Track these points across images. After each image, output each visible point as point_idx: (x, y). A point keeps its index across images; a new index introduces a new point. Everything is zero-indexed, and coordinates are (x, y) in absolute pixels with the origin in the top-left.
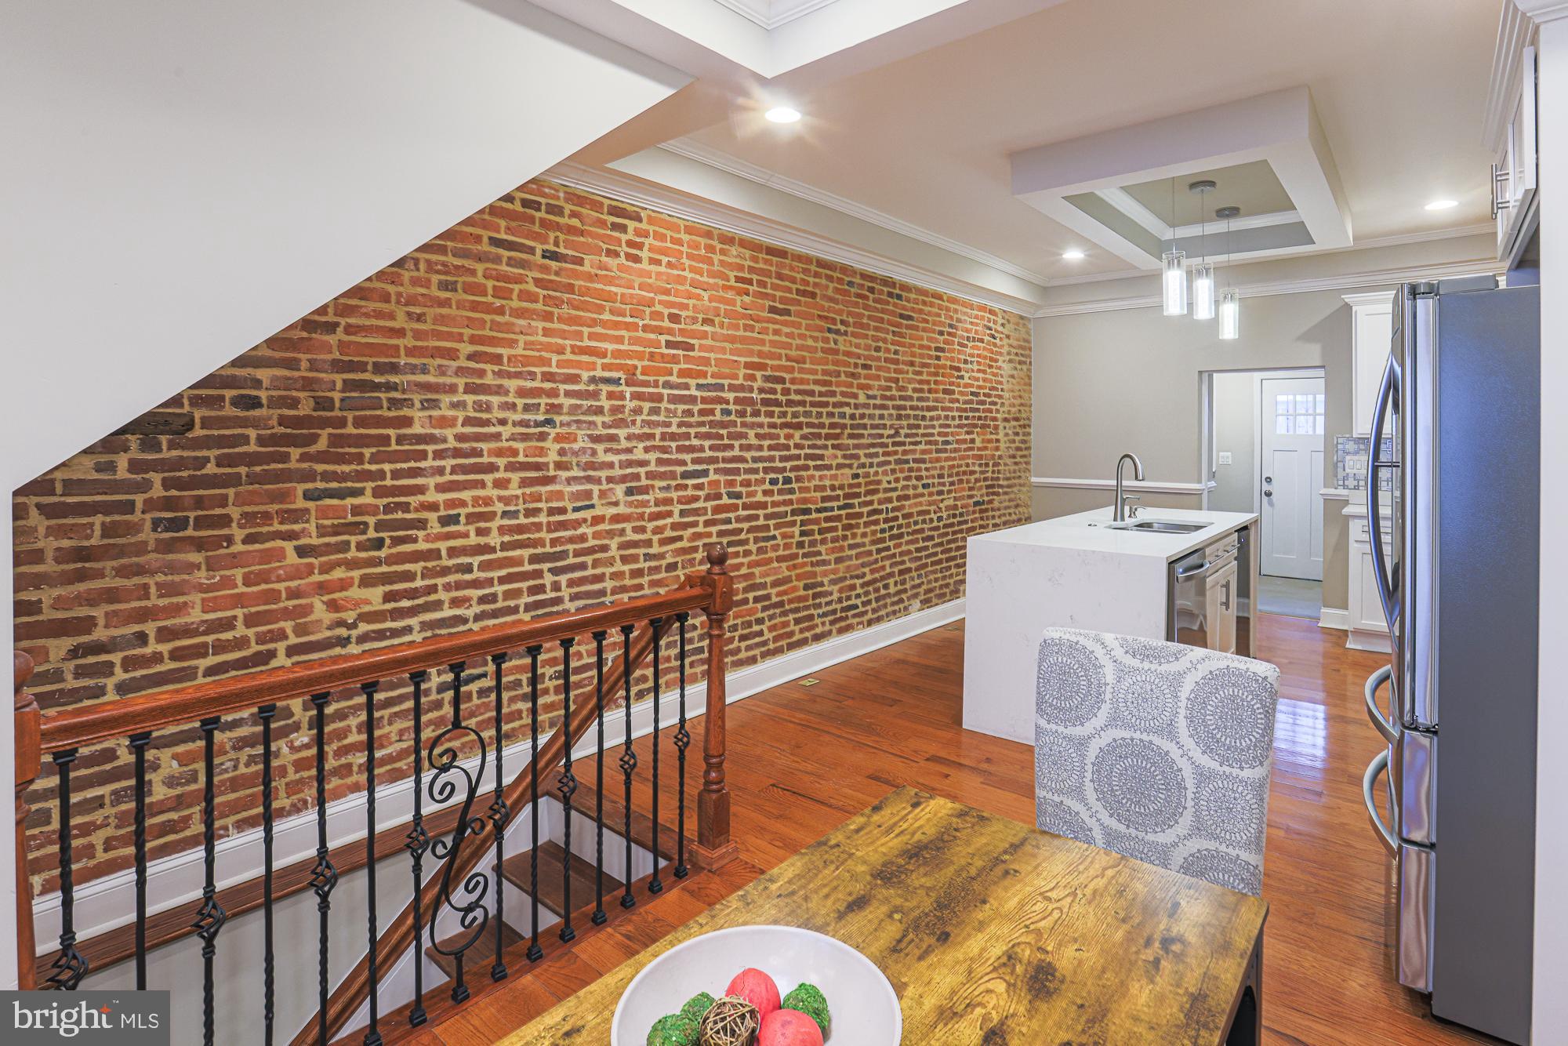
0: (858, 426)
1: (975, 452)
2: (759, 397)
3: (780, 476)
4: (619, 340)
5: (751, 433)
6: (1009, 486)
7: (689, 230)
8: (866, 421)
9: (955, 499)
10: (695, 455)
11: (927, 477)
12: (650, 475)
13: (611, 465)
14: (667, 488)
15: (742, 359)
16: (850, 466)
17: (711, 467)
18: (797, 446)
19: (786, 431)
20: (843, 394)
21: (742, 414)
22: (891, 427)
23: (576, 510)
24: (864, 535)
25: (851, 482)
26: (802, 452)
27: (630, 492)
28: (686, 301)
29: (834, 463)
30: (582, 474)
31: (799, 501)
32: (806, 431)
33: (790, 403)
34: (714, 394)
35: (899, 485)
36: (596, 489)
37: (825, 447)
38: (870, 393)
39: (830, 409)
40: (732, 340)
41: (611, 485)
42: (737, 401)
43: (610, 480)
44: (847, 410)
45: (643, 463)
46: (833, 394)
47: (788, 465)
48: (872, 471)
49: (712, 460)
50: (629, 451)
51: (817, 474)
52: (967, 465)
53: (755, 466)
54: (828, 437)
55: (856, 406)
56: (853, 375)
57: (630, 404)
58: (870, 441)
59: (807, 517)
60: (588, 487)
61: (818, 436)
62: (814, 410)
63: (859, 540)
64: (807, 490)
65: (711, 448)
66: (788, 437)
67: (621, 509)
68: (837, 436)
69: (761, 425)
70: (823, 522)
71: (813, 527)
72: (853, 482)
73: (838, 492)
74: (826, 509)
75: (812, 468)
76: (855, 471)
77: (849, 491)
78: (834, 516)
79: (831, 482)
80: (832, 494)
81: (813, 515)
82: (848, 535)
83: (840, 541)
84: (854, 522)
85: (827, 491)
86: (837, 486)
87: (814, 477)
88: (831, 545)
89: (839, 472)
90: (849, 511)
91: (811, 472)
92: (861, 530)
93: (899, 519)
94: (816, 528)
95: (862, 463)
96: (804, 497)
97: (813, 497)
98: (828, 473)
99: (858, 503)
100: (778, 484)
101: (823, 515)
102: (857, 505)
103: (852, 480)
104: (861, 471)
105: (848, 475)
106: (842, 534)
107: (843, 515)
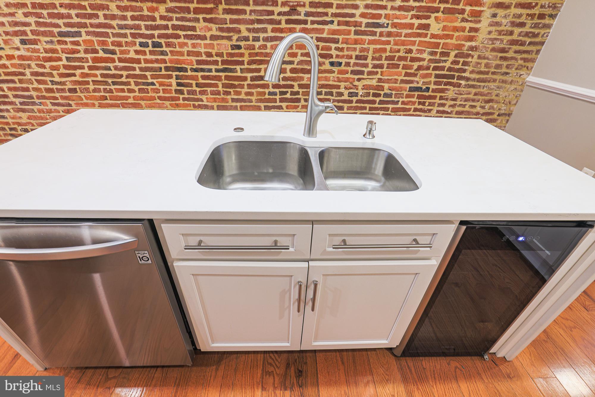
1: (427, 39)
3: (150, 41)
5: (113, 6)
6: (479, 80)
9: (380, 80)
11: (337, 56)
14: (51, 42)
16: (229, 38)
17: (83, 30)
18: (162, 18)
19: (149, 4)
22: (283, 4)
24: (251, 94)
25: (230, 51)
26: (169, 23)
29: (208, 35)
31: (171, 61)
32: (171, 6)
35: (296, 60)
37: (197, 20)
47: (156, 33)
48: (257, 44)
49: (82, 25)
51: (190, 42)
52: (410, 51)
53: (122, 31)
54: (196, 11)
58: (253, 17)
59: (182, 73)
61: (188, 10)
63: (243, 96)
64: (182, 54)
65: (78, 16)
66: (152, 10)
67: (23, 53)
68: (210, 11)
70: (200, 79)
71: (191, 81)
72: (233, 51)
73: (215, 58)
74: (202, 70)
75: (182, 37)
76: (234, 43)
77: (228, 59)
78: (213, 76)
79: (206, 50)
80: (209, 59)
81: (189, 73)
82: (230, 92)
83: (222, 95)
84: (236, 83)
85: (202, 56)
86: (214, 54)
87: (186, 44)
88: (212, 96)
89: (215, 42)
90: (230, 74)
91: (182, 40)
92: (246, 90)
93: (295, 87)
94: (194, 82)
95: (244, 36)
96: (178, 59)
97: (187, 60)
98: (202, 42)
99: (240, 69)
100: (148, 46)
101: (200, 74)
102: (239, 71)
103: (232, 50)
104: (242, 44)
105: (227, 46)
106: (223, 91)
107: (222, 76)
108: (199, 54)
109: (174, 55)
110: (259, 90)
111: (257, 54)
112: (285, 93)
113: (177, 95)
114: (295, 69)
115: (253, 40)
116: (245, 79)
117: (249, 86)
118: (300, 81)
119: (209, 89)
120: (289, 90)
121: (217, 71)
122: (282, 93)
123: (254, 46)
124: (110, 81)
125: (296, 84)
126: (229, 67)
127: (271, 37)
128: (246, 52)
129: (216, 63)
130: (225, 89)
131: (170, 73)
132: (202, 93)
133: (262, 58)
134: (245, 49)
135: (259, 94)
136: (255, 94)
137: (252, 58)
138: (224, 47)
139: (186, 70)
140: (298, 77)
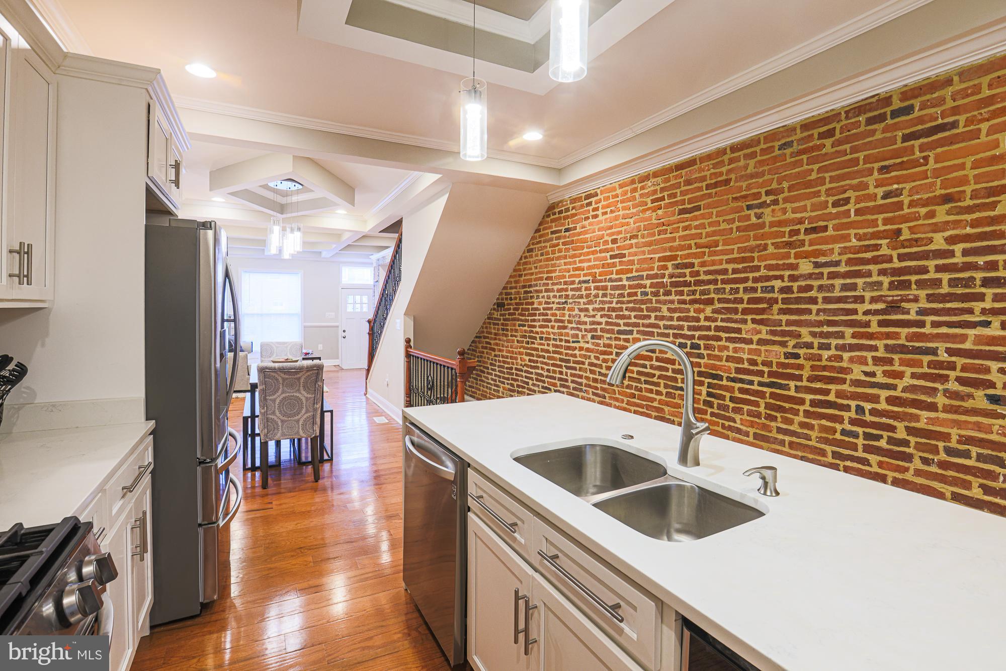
0: (798, 300)
2: (669, 280)
3: (689, 342)
4: (589, 260)
5: (664, 308)
7: (621, 186)
8: (813, 294)
10: (626, 321)
12: (602, 330)
13: (586, 323)
14: (610, 338)
15: (657, 256)
16: (783, 344)
17: (635, 329)
18: (707, 319)
19: (697, 306)
20: (769, 268)
21: (656, 294)
22: (873, 300)
23: (573, 342)
24: (810, 427)
25: (783, 360)
26: (713, 325)
27: (593, 337)
28: (620, 229)
29: (755, 338)
30: (575, 326)
31: (706, 366)
32: (718, 306)
33: (698, 283)
34: (637, 282)
35: (901, 384)
36: (580, 334)
37: (745, 322)
38: (822, 259)
39: (750, 284)
40: (650, 244)
41: (586, 333)
42: (652, 285)
43: (586, 330)
44: (778, 284)
45: (599, 323)
46: (757, 269)
47: (697, 334)
48: (826, 354)
49: (636, 325)
50: (594, 316)
51: (732, 346)
53: (666, 331)
54: (745, 311)
55: (793, 278)
56: (789, 245)
57: (594, 292)
58: (822, 317)
59: (715, 381)
60: (577, 332)
61: (735, 311)
62: (728, 287)
63: (795, 427)
64: (719, 358)
65: (635, 317)
66: (698, 311)
67: (590, 346)
68: (762, 311)
69: (672, 302)
70: (737, 392)
71: (724, 393)
72: (787, 361)
73: (761, 368)
74: (742, 381)
75: (724, 339)
76: (790, 350)
77: (778, 370)
78: (753, 390)
79: (750, 357)
80: (752, 368)
81: (725, 382)
82: (776, 417)
83: (763, 419)
84: (787, 405)
85: (743, 364)
86: (759, 361)
87: (727, 348)
88: (749, 418)
89: (763, 348)
90: (778, 391)
91: (723, 343)
92: (801, 418)
93: (898, 431)
94: (728, 395)
95: (805, 342)
96: (714, 364)
97: (725, 366)
98: (746, 347)
99: (795, 386)
100: (687, 348)
101: (738, 385)
102: (793, 388)
103: (785, 359)
104: (802, 352)
105: (778, 353)
106: (765, 413)
107: (766, 392)
108: (740, 360)
109: (711, 360)
110: (824, 422)
111: (824, 368)
112: (878, 438)
113: (704, 408)
114: (897, 398)
115: (819, 348)
116: (802, 402)
117: (807, 414)
118: (910, 422)
119: (746, 407)
120: (885, 434)
121: (761, 384)
122: (867, 436)
123: (820, 356)
124: (643, 379)
125: (900, 426)
126: (779, 381)
127: (850, 344)
128: (808, 364)
129: (761, 373)
130: (768, 412)
131: (703, 379)
132: (737, 410)
133: (832, 375)
134: (805, 359)
135: (824, 429)
136: (816, 427)
137: (817, 373)
138: (776, 353)
139: (720, 378)
140: (906, 414)
